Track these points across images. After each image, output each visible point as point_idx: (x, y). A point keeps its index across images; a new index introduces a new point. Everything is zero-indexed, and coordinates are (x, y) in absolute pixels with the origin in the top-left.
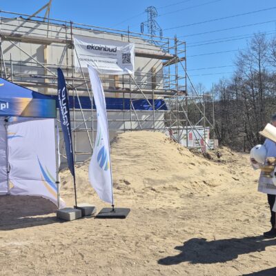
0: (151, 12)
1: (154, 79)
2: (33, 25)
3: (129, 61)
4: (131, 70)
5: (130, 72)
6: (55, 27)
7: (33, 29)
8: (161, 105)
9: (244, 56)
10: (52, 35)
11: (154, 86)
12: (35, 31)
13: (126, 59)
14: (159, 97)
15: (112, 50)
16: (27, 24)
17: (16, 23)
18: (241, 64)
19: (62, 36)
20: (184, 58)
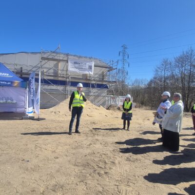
0: (124, 47)
1: (103, 76)
4: (92, 72)
5: (91, 73)
6: (63, 55)
9: (159, 68)
10: (61, 58)
11: (103, 79)
12: (55, 57)
14: (104, 83)
16: (53, 54)
17: (49, 54)
19: (65, 59)
20: (116, 68)
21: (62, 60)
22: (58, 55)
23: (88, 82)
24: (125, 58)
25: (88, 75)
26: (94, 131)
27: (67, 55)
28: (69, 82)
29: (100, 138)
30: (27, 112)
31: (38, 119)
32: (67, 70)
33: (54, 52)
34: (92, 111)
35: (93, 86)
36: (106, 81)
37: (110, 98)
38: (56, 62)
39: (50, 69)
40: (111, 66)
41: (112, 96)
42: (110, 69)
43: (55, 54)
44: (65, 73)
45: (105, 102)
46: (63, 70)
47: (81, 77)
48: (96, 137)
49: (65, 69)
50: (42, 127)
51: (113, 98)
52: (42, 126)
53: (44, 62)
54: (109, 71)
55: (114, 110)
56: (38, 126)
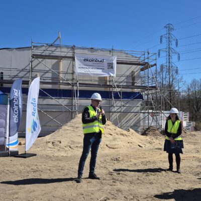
0: (169, 28)
1: (133, 79)
3: (112, 67)
4: (113, 73)
5: (112, 75)
6: (66, 49)
7: (53, 51)
10: (63, 54)
12: (54, 53)
15: (101, 61)
16: (50, 49)
17: (44, 48)
19: (70, 55)
20: (155, 65)
21: (66, 57)
22: (59, 49)
23: (108, 90)
24: (171, 46)
25: (108, 79)
26: (115, 174)
27: (73, 48)
28: (77, 91)
29: (124, 187)
30: (7, 143)
31: (24, 156)
32: (73, 73)
33: (51, 45)
34: (114, 139)
35: (117, 96)
36: (138, 87)
37: (146, 114)
38: (55, 61)
39: (47, 72)
40: (146, 61)
41: (151, 111)
42: (145, 66)
43: (53, 49)
44: (69, 77)
45: (139, 121)
46: (67, 73)
47: (97, 83)
48: (119, 185)
49: (70, 71)
50: (29, 169)
51: (153, 115)
52: (28, 166)
53: (36, 62)
54: (142, 70)
55: (155, 135)
56: (23, 167)
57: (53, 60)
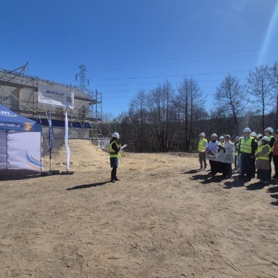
0: (83, 68)
1: (84, 112)
2: (12, 76)
3: (71, 101)
4: (72, 106)
7: (12, 78)
8: (88, 126)
9: (134, 102)
11: (84, 116)
12: (13, 80)
13: (69, 100)
14: (87, 121)
15: (61, 95)
16: (9, 75)
18: (132, 105)
22: (17, 78)
38: (15, 88)
39: (6, 98)
40: (94, 98)
46: (28, 102)
47: (55, 113)
57: (12, 87)
